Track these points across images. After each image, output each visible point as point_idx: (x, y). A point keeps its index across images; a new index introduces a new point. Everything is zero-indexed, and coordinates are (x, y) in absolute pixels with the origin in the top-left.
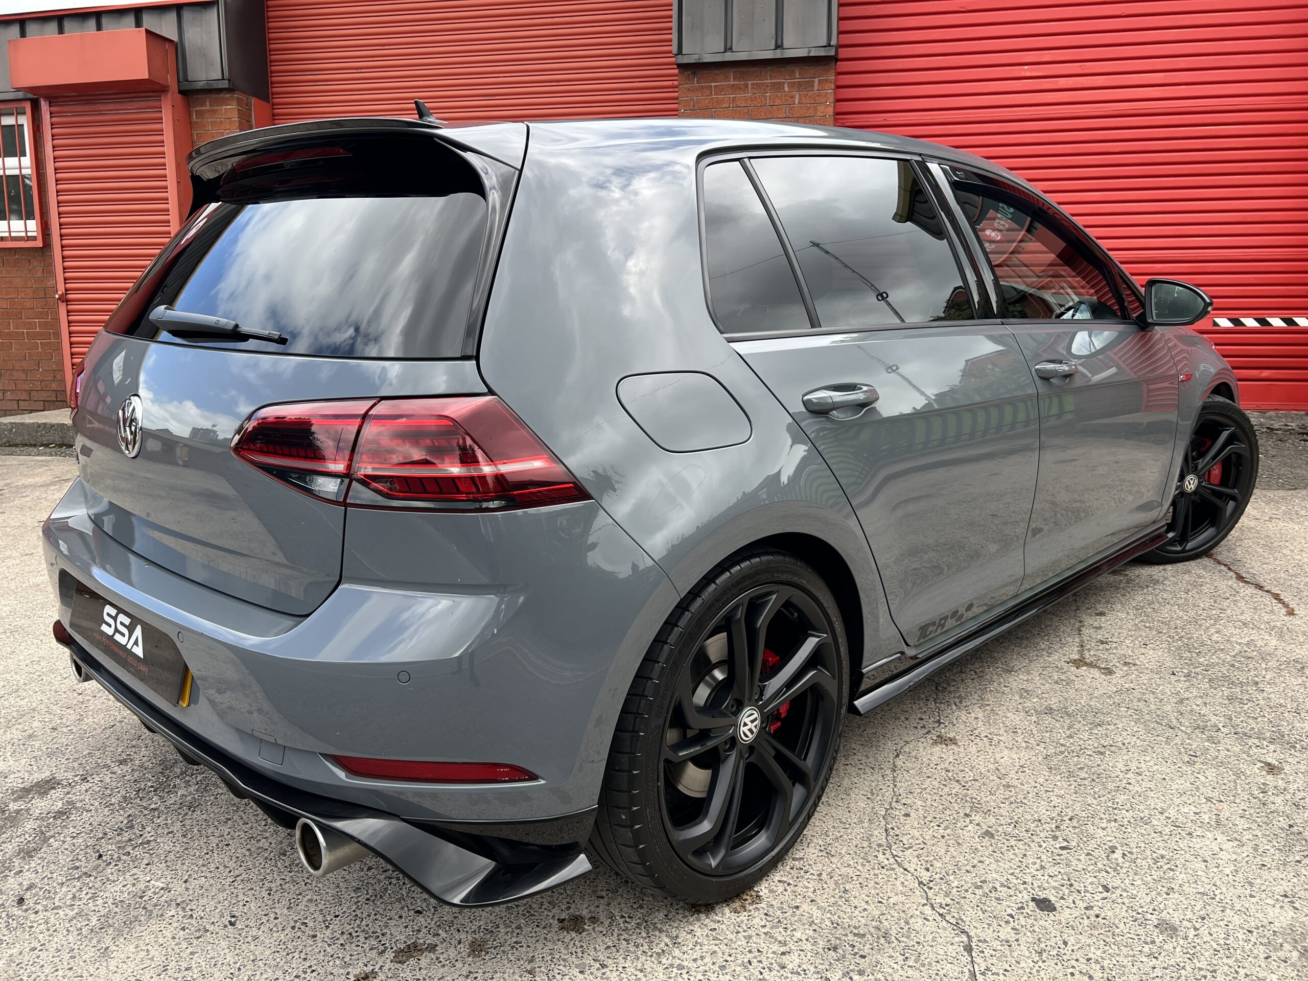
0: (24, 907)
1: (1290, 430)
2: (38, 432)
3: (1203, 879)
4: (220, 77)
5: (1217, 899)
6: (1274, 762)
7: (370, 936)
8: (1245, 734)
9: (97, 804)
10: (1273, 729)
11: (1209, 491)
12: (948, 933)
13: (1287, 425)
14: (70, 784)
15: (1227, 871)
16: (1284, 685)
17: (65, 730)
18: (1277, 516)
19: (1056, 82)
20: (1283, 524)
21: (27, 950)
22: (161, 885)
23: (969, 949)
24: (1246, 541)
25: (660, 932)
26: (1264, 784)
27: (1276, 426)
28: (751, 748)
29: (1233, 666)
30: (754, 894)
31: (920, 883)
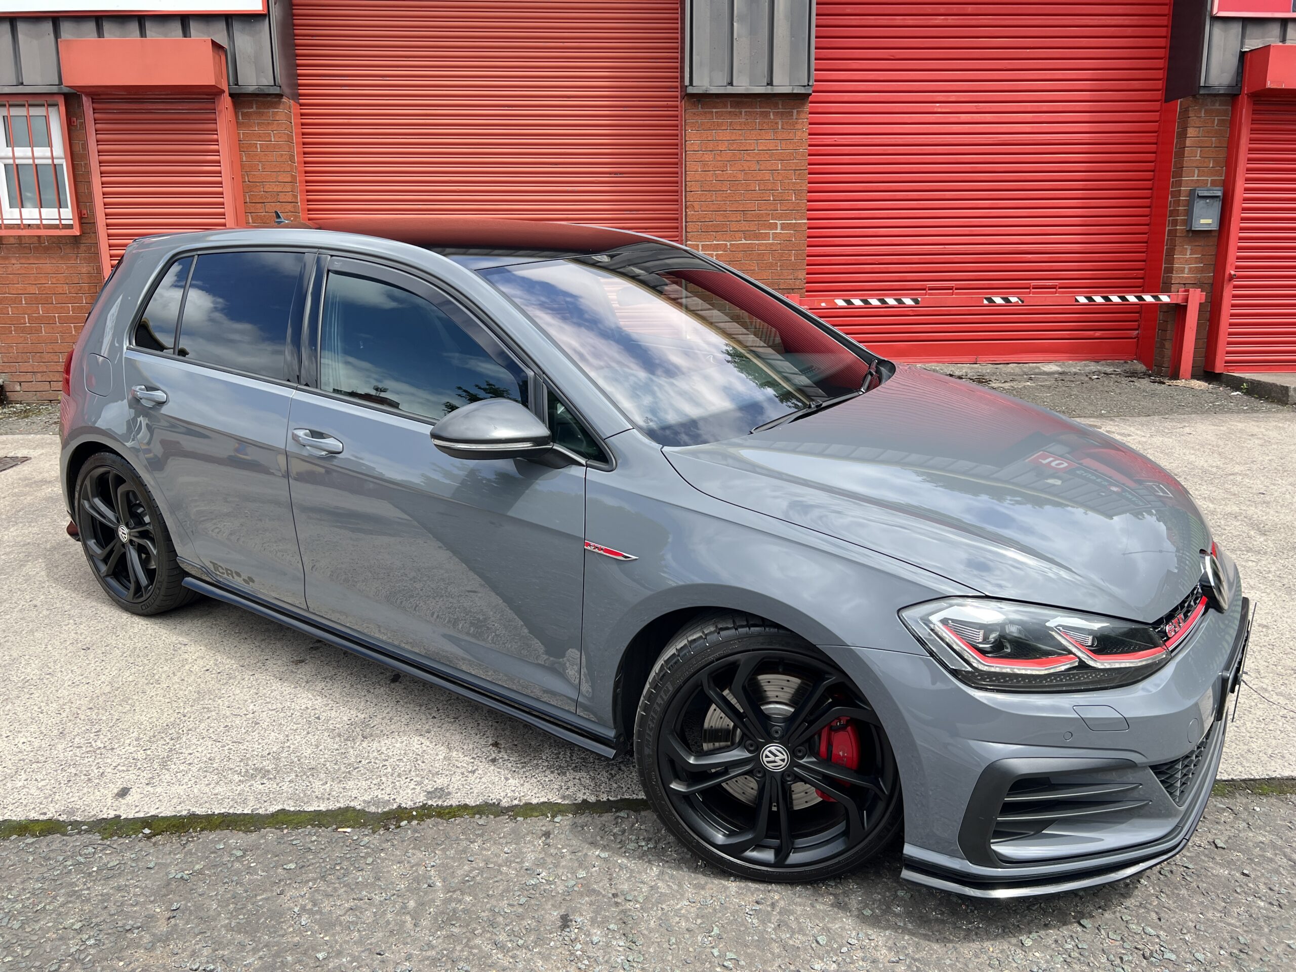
1: (1118, 374)
13: (1115, 371)
19: (958, 117)
27: (1109, 372)
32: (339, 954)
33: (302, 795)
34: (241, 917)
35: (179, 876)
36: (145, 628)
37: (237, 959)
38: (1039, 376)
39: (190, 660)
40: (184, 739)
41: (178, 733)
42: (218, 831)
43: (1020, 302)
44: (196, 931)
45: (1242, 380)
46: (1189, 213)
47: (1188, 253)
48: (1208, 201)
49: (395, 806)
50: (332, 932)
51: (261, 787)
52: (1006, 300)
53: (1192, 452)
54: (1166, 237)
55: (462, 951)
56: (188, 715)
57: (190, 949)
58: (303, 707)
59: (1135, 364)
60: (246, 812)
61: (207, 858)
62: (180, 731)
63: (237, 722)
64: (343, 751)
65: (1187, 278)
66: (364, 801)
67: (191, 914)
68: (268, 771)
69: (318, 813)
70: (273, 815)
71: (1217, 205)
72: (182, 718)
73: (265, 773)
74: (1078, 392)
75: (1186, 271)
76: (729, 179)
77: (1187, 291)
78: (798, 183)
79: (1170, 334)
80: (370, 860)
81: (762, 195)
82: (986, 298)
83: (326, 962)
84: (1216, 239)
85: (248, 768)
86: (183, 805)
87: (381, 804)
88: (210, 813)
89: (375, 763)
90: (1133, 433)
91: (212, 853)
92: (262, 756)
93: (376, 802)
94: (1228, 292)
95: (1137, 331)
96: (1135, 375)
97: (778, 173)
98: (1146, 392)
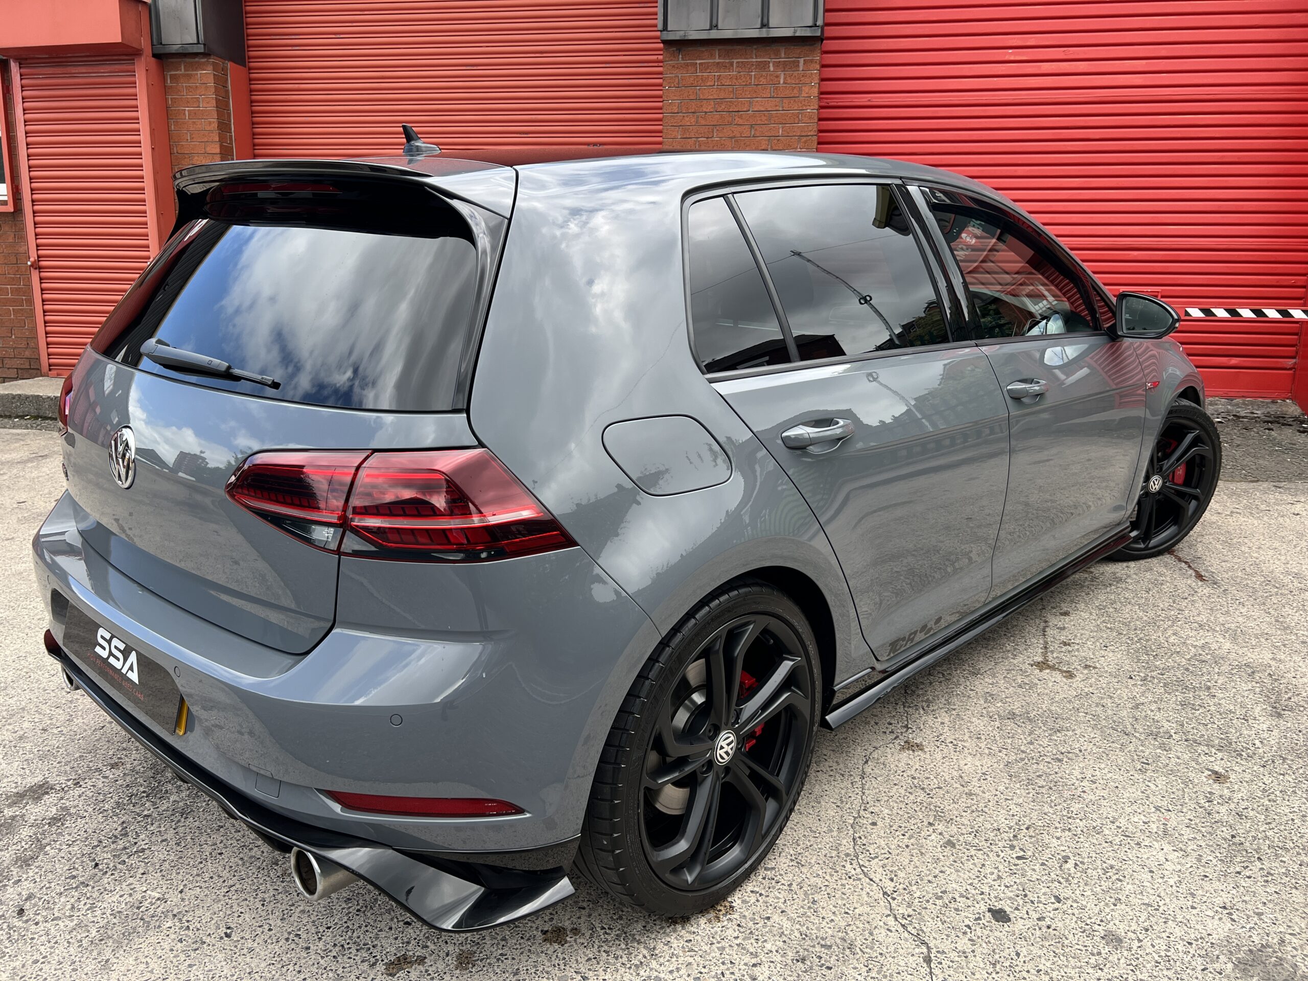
0: (25, 918)
1: (1256, 417)
2: (12, 403)
3: (1149, 890)
4: (196, 42)
5: (1161, 909)
6: (1221, 770)
7: (361, 948)
8: (1195, 741)
9: (91, 810)
10: (1222, 736)
11: (1173, 491)
12: (910, 944)
13: (1253, 413)
14: (63, 789)
15: (1171, 882)
16: (1234, 690)
17: (55, 731)
18: (1238, 510)
19: (1040, 67)
20: (1243, 519)
21: (30, 962)
22: (157, 895)
23: (928, 960)
24: (1207, 537)
25: (638, 944)
26: (1210, 793)
27: (1242, 414)
28: (727, 769)
29: (1187, 669)
30: (728, 904)
31: (885, 893)
59: (1287, 405)
95: (1294, 361)
96: (1281, 420)
97: (778, 140)
98: (1281, 446)
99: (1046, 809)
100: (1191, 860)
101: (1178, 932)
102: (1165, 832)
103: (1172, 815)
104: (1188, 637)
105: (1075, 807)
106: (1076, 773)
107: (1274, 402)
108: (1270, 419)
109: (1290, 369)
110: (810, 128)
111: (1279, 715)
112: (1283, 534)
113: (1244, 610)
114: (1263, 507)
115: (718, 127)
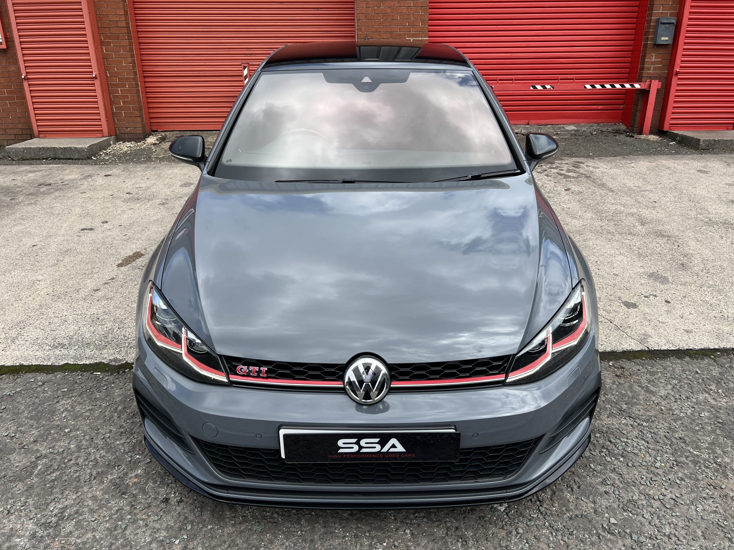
13: (608, 129)
32: (78, 430)
33: (79, 356)
34: (34, 413)
35: (8, 394)
36: (20, 272)
37: (27, 432)
38: (562, 133)
39: (40, 289)
40: (26, 329)
41: (24, 326)
42: (33, 373)
43: (552, 88)
44: (11, 419)
45: (677, 135)
46: (655, 33)
47: (654, 58)
48: (667, 26)
49: (124, 362)
50: (76, 420)
51: (59, 352)
52: (544, 87)
53: (629, 178)
54: (642, 48)
55: (137, 429)
56: (32, 317)
57: (6, 427)
58: (92, 313)
59: (620, 125)
60: (48, 364)
61: (25, 385)
62: (26, 325)
63: (56, 320)
64: (106, 335)
65: (651, 73)
66: (110, 359)
67: (10, 411)
68: (65, 345)
69: (85, 365)
70: (62, 365)
71: (672, 28)
72: (29, 318)
73: (62, 346)
74: (582, 142)
75: (652, 69)
76: (382, 12)
77: (651, 81)
78: (422, 15)
79: (640, 107)
80: (105, 387)
81: (401, 22)
82: (532, 86)
83: (70, 433)
84: (671, 49)
85: (55, 343)
86: (18, 360)
87: (118, 361)
88: (30, 364)
89: (121, 341)
90: (601, 166)
91: (28, 383)
92: (64, 337)
93: (115, 360)
94: (675, 81)
95: (623, 106)
96: (619, 132)
97: (411, 8)
98: (621, 142)
99: (586, 252)
100: (630, 259)
101: (631, 272)
102: (621, 254)
103: (621, 250)
104: (610, 207)
105: (594, 251)
106: (591, 243)
107: (615, 124)
108: (613, 132)
109: (622, 110)
110: (426, 3)
111: (644, 225)
112: (630, 174)
113: (625, 198)
114: (621, 165)
115: (383, 2)
